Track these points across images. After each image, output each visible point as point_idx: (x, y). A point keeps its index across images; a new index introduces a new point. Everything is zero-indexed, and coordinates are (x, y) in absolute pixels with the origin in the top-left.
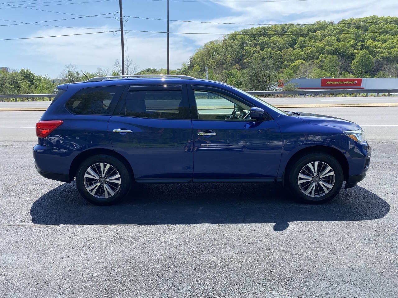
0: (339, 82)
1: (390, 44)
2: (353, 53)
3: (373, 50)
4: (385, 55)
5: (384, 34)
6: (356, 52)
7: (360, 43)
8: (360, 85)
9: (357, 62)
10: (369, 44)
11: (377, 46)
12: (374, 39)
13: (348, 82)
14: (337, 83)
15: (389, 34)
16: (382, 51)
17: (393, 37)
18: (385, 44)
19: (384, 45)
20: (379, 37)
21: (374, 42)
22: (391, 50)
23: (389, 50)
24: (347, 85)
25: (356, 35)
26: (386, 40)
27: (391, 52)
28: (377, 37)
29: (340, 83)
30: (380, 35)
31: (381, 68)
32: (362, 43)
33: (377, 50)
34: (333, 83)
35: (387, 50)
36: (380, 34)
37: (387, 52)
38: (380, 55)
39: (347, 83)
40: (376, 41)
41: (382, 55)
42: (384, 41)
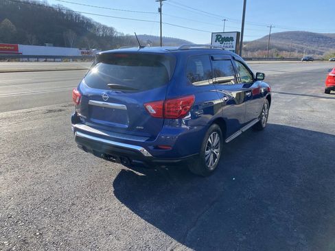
13: (6, 47)
24: (6, 50)
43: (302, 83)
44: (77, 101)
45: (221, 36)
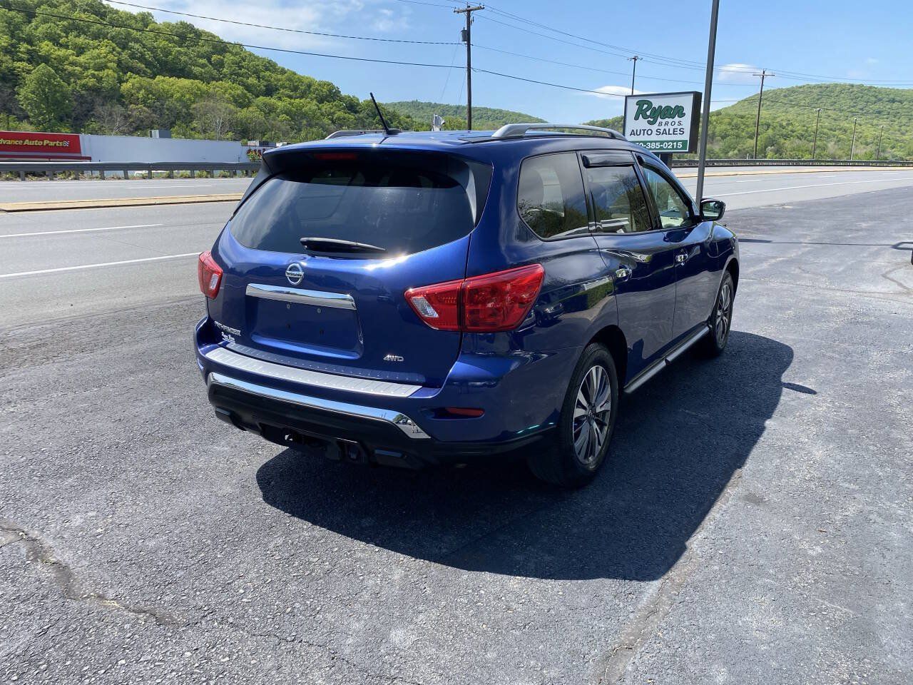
0: (24, 141)
1: (93, 58)
2: (14, 70)
3: (60, 67)
4: (92, 82)
5: (74, 33)
6: (19, 67)
7: (25, 45)
8: (79, 151)
9: (33, 92)
10: (48, 52)
11: (67, 59)
12: (55, 40)
13: (48, 142)
14: (20, 142)
15: (85, 33)
16: (81, 73)
17: (96, 43)
18: (83, 56)
19: (82, 59)
20: (67, 37)
21: (56, 48)
22: (101, 74)
23: (96, 73)
24: (47, 148)
25: (10, 24)
26: (83, 48)
27: (102, 78)
28: (60, 37)
29: (27, 142)
30: (67, 34)
31: (92, 113)
32: (29, 47)
33: (70, 68)
34: (9, 142)
35: (91, 71)
36: (67, 31)
37: (93, 76)
38: (78, 82)
39: (47, 145)
40: (61, 46)
41: (84, 81)
42: (80, 50)
43: (864, 225)
44: (213, 287)
45: (650, 104)
